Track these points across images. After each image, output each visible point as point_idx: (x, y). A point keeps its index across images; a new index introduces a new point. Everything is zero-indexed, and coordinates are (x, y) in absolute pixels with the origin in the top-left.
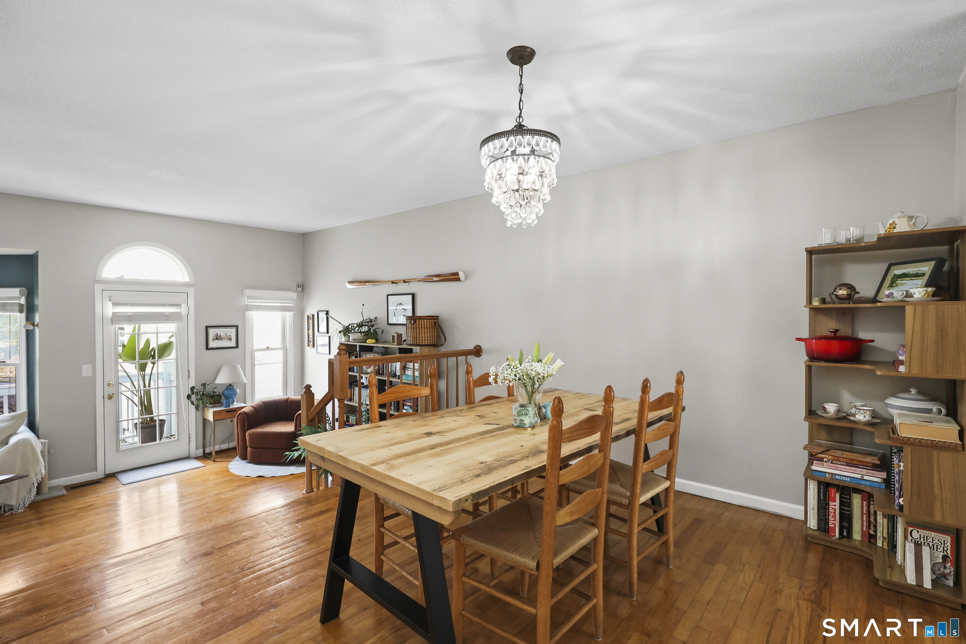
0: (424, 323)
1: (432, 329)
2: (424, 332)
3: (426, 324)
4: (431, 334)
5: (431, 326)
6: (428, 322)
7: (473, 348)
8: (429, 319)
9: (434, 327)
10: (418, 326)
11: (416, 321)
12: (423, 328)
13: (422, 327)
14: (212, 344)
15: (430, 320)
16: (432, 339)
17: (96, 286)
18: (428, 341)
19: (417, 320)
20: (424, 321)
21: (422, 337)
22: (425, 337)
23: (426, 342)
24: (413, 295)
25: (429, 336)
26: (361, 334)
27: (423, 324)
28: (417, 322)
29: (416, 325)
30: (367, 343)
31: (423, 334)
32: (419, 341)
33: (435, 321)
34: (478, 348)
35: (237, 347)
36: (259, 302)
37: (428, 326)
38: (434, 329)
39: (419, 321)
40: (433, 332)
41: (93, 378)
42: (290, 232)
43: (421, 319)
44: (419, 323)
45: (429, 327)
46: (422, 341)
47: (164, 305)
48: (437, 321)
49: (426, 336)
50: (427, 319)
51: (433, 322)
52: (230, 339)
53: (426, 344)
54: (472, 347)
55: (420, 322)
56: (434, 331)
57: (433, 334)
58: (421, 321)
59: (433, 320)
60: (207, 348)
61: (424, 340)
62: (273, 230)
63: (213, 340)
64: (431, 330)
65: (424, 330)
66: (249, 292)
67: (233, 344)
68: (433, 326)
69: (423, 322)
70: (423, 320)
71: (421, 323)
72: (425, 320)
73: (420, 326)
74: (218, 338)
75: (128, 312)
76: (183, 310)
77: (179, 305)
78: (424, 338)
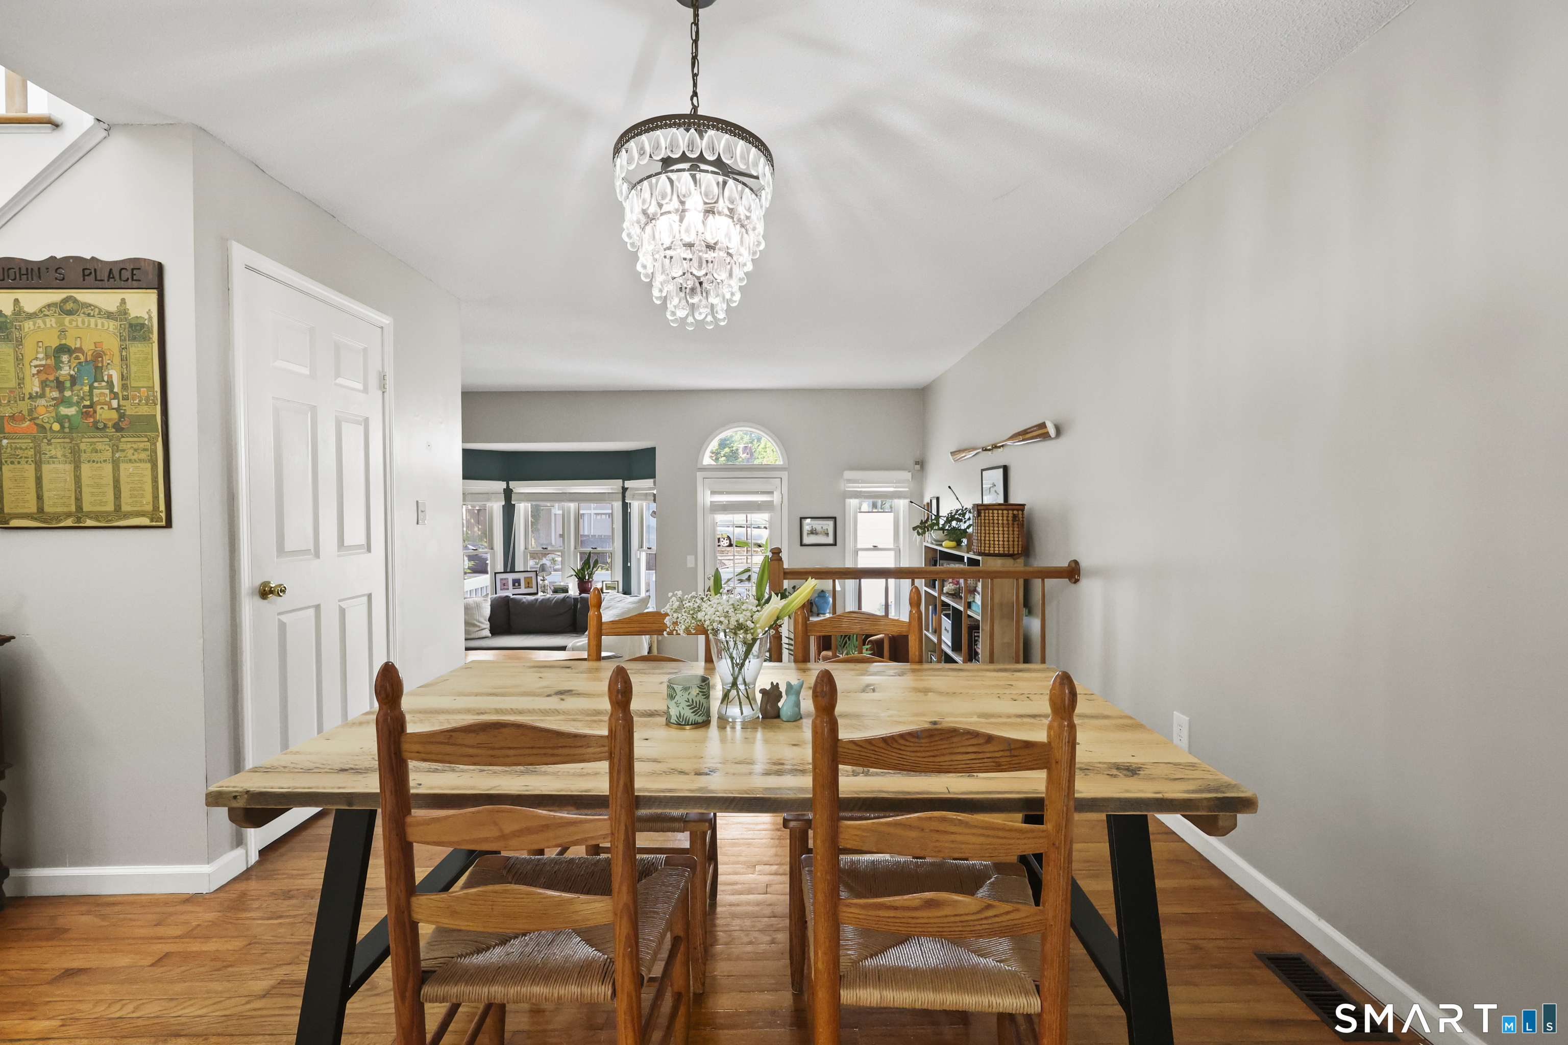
0: (993, 516)
1: (1008, 527)
2: (997, 532)
3: (996, 518)
4: (1006, 536)
5: (1005, 522)
6: (1000, 515)
7: (1067, 566)
8: (1003, 510)
9: (1013, 524)
10: (983, 521)
11: (981, 513)
12: (991, 525)
13: (989, 523)
14: (807, 540)
15: (1005, 512)
16: (1014, 545)
17: (698, 474)
18: (999, 548)
19: (983, 512)
20: (993, 513)
21: (989, 540)
22: (999, 541)
23: (997, 549)
24: (1006, 469)
25: (1001, 539)
26: (943, 533)
27: (991, 518)
28: (983, 515)
29: (981, 519)
30: (943, 547)
31: (992, 535)
32: (985, 547)
33: (1015, 512)
34: (1073, 565)
35: (835, 544)
36: (862, 487)
37: (1000, 522)
38: (1013, 528)
39: (985, 513)
40: (1011, 532)
41: (695, 569)
42: (909, 389)
43: (989, 510)
44: (985, 516)
45: (1003, 524)
46: (989, 547)
47: (756, 493)
48: (1020, 512)
49: (1000, 539)
50: (998, 510)
51: (1011, 515)
52: (827, 534)
53: (996, 552)
54: (1065, 564)
55: (987, 515)
56: (1013, 531)
57: (1011, 536)
58: (989, 513)
59: (1011, 512)
60: (802, 545)
61: (992, 546)
62: (892, 390)
63: (808, 534)
64: (1006, 529)
65: (997, 529)
66: (848, 474)
67: (830, 540)
68: (1010, 522)
69: (991, 515)
70: (991, 511)
71: (989, 516)
72: (996, 512)
73: (987, 521)
74: (813, 532)
75: (723, 502)
76: (776, 498)
77: (772, 493)
78: (992, 542)
